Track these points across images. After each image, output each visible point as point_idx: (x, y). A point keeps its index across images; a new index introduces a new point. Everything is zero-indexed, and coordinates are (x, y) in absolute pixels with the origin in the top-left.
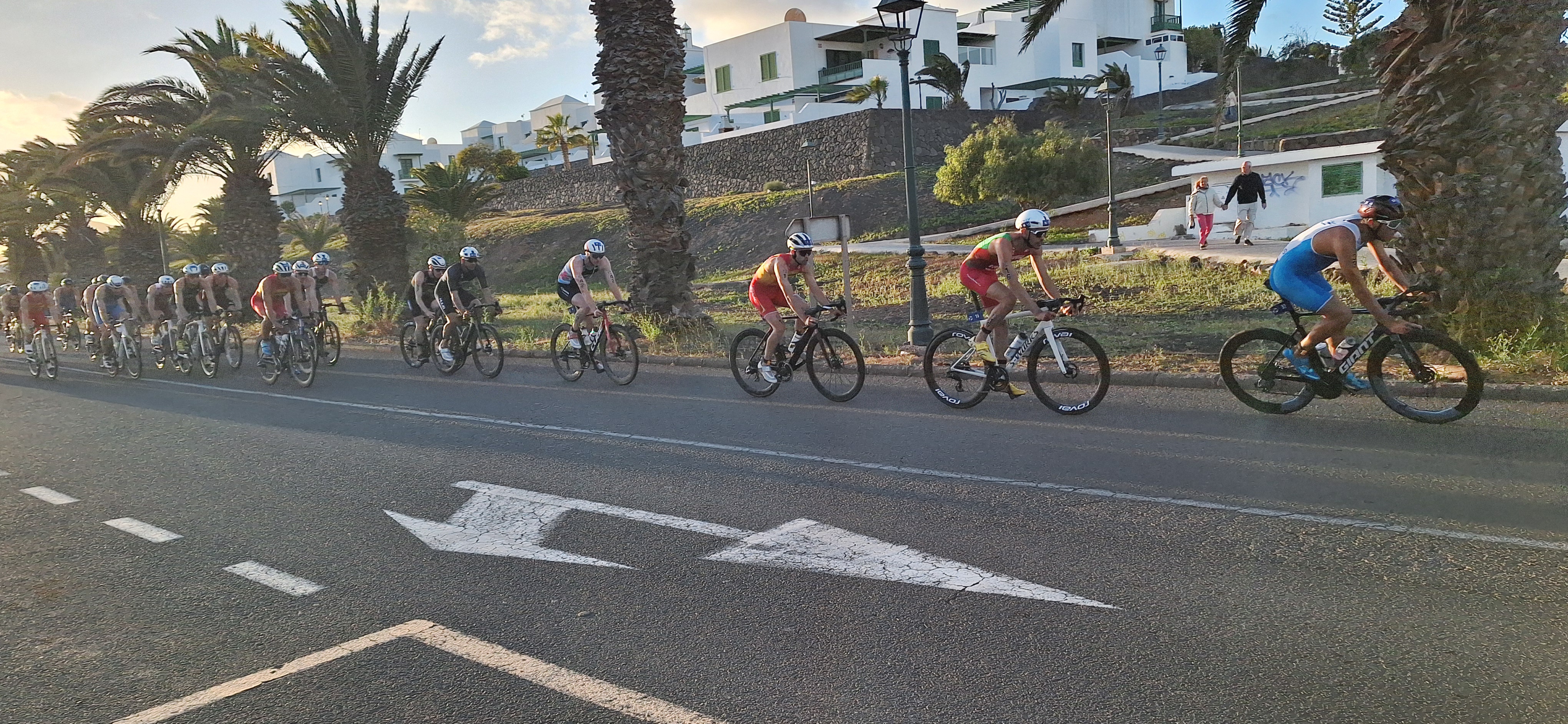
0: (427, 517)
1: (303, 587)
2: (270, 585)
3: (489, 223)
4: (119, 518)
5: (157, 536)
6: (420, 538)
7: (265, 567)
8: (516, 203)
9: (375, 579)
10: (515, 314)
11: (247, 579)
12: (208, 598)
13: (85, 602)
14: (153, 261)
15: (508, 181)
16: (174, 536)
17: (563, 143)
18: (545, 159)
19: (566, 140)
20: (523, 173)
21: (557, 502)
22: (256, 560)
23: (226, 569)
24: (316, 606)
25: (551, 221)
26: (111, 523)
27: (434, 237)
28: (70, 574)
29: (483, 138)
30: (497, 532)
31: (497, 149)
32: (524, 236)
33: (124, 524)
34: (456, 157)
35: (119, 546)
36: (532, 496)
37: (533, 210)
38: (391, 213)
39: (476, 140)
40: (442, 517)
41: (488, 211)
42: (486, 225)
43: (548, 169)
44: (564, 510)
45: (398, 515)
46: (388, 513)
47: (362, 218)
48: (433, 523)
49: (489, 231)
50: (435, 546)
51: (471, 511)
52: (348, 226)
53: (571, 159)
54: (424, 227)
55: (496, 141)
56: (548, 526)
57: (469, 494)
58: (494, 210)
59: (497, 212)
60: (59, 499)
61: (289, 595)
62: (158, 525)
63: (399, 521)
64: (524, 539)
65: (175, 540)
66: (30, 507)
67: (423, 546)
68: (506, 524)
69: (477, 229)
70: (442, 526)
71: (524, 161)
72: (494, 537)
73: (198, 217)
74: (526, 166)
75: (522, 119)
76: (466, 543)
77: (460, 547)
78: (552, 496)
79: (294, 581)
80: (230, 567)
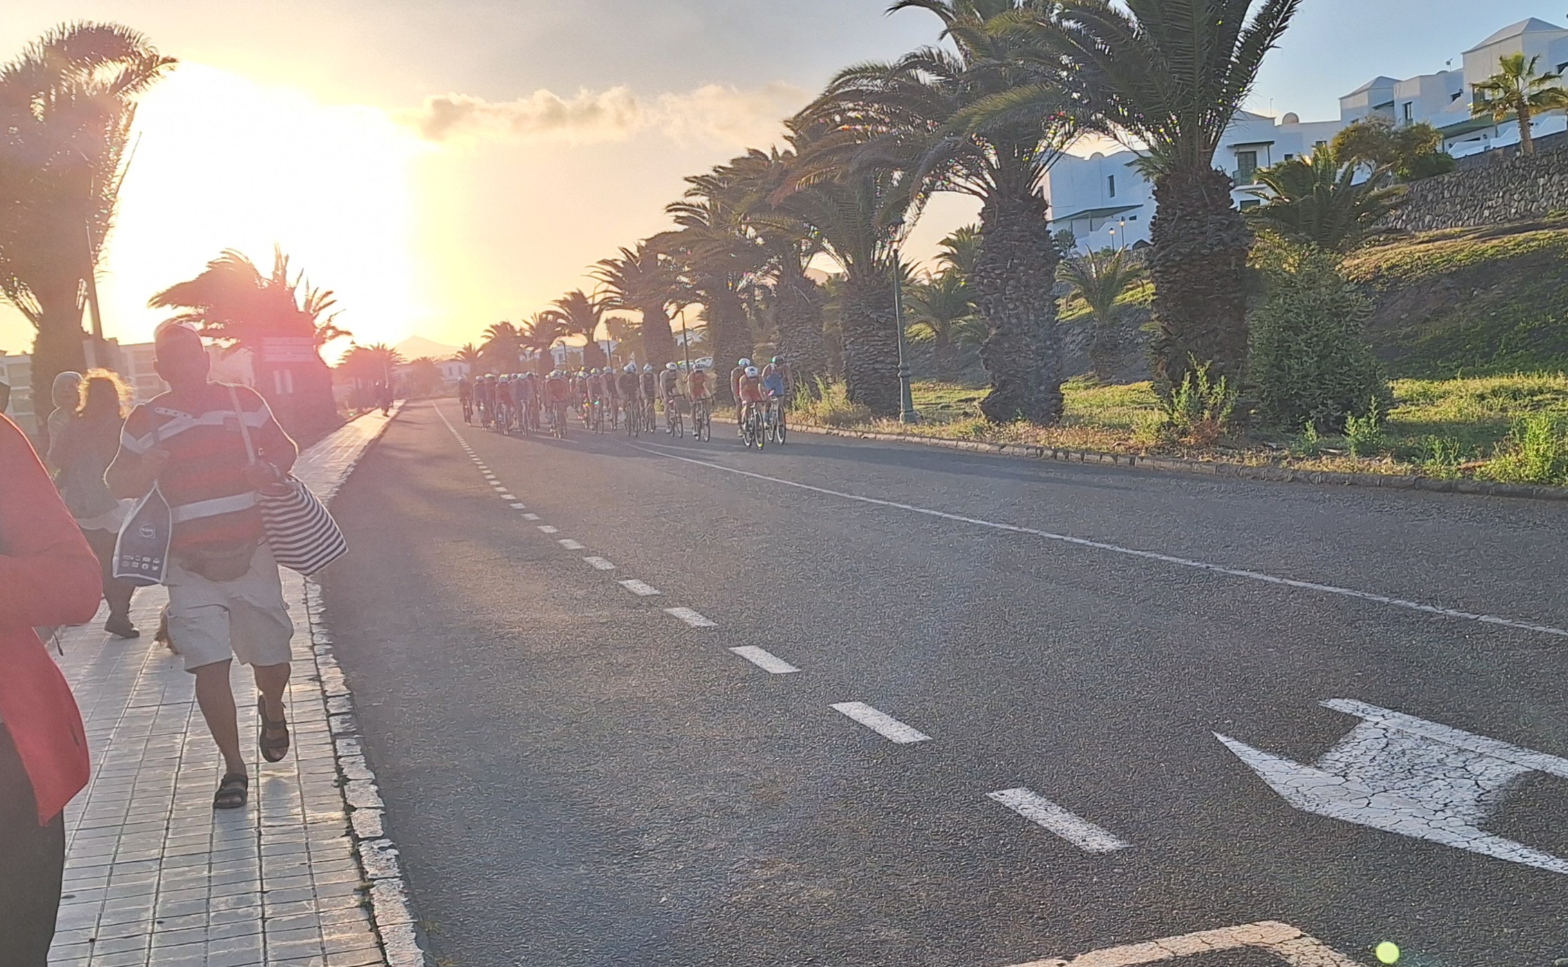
0: (1282, 752)
1: (1100, 841)
2: (1052, 829)
3: (1380, 255)
4: (849, 701)
5: (899, 734)
6: (1272, 786)
7: (1044, 800)
8: (1428, 218)
9: (1205, 843)
10: (1419, 414)
11: (1019, 815)
12: (968, 836)
13: (812, 818)
14: (885, 326)
15: (1418, 179)
16: (921, 737)
17: (1521, 106)
18: (1485, 137)
19: (1525, 98)
20: (1444, 164)
21: (1506, 754)
22: (1032, 788)
23: (991, 795)
24: (1117, 873)
25: (1489, 247)
26: (841, 707)
27: (1290, 283)
28: (793, 774)
29: (1376, 108)
30: (1402, 794)
31: (1399, 125)
32: (1441, 276)
33: (855, 710)
34: (1329, 144)
35: (851, 742)
36: (1458, 737)
37: (1457, 229)
38: (1225, 244)
39: (1366, 113)
40: (1308, 756)
41: (1379, 233)
42: (1374, 258)
43: (1489, 155)
44: (1521, 770)
45: (1236, 743)
46: (1221, 738)
47: (1180, 253)
48: (1293, 764)
49: (1378, 267)
50: (1298, 802)
51: (1354, 753)
52: (1158, 268)
53: (1534, 133)
54: (1275, 266)
55: (1399, 110)
56: (1492, 796)
57: (1351, 722)
58: (1389, 231)
59: (1395, 234)
60: (777, 666)
61: (1078, 848)
62: (899, 717)
63: (1239, 754)
64: (1449, 813)
65: (923, 742)
66: (742, 674)
67: (1279, 801)
68: (1416, 781)
69: (1357, 267)
70: (1308, 770)
71: (1447, 143)
72: (1397, 802)
73: (940, 259)
74: (1450, 151)
75: (1447, 68)
76: (1349, 805)
77: (1338, 809)
78: (1496, 742)
79: (1085, 828)
80: (996, 793)
